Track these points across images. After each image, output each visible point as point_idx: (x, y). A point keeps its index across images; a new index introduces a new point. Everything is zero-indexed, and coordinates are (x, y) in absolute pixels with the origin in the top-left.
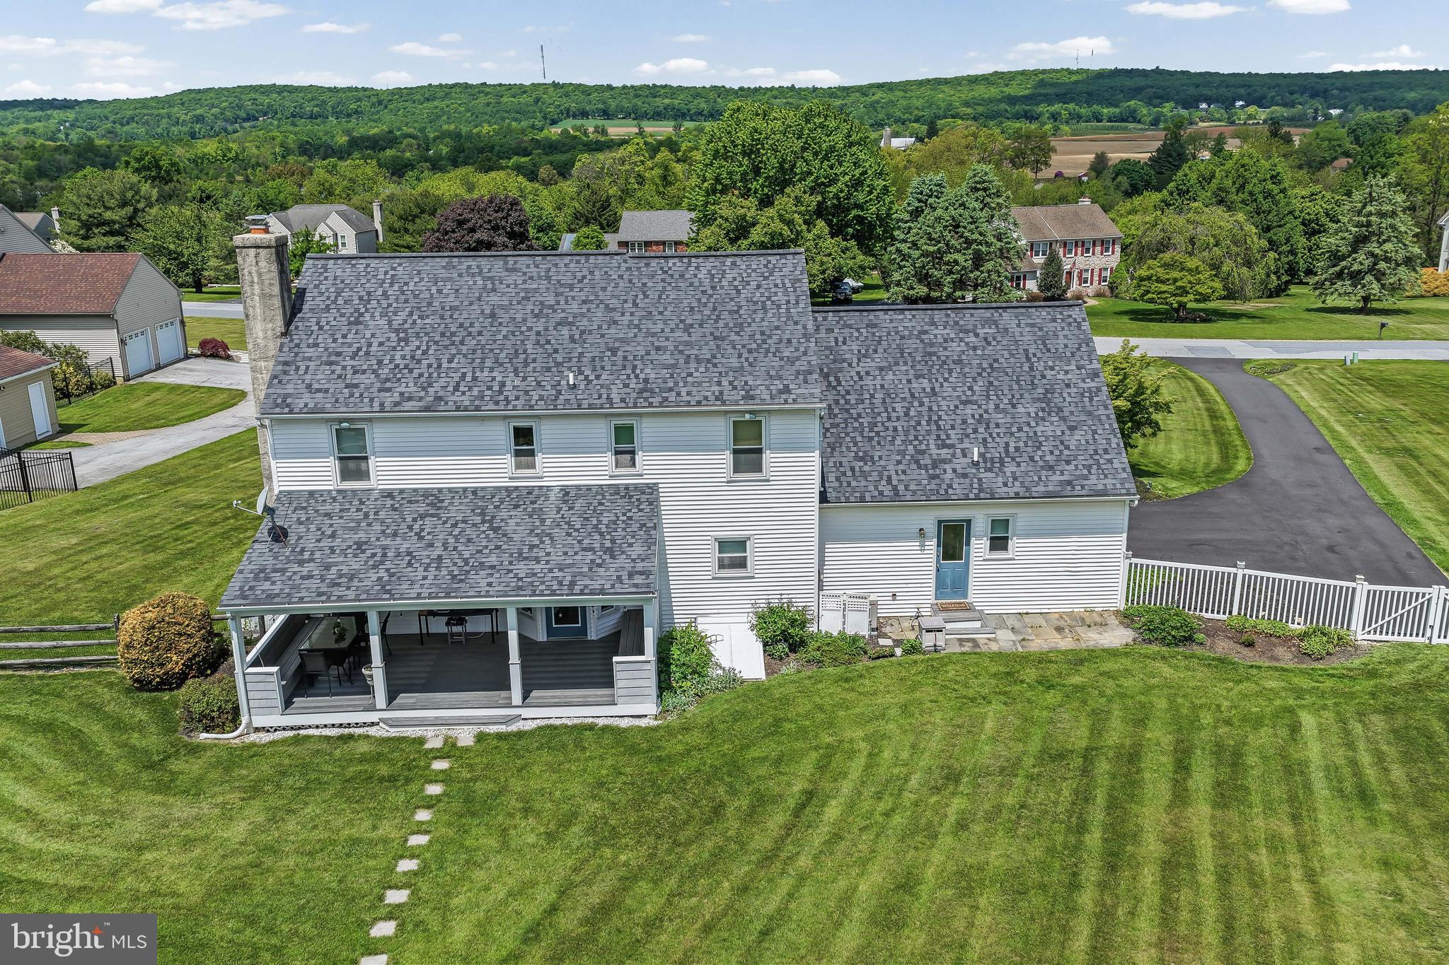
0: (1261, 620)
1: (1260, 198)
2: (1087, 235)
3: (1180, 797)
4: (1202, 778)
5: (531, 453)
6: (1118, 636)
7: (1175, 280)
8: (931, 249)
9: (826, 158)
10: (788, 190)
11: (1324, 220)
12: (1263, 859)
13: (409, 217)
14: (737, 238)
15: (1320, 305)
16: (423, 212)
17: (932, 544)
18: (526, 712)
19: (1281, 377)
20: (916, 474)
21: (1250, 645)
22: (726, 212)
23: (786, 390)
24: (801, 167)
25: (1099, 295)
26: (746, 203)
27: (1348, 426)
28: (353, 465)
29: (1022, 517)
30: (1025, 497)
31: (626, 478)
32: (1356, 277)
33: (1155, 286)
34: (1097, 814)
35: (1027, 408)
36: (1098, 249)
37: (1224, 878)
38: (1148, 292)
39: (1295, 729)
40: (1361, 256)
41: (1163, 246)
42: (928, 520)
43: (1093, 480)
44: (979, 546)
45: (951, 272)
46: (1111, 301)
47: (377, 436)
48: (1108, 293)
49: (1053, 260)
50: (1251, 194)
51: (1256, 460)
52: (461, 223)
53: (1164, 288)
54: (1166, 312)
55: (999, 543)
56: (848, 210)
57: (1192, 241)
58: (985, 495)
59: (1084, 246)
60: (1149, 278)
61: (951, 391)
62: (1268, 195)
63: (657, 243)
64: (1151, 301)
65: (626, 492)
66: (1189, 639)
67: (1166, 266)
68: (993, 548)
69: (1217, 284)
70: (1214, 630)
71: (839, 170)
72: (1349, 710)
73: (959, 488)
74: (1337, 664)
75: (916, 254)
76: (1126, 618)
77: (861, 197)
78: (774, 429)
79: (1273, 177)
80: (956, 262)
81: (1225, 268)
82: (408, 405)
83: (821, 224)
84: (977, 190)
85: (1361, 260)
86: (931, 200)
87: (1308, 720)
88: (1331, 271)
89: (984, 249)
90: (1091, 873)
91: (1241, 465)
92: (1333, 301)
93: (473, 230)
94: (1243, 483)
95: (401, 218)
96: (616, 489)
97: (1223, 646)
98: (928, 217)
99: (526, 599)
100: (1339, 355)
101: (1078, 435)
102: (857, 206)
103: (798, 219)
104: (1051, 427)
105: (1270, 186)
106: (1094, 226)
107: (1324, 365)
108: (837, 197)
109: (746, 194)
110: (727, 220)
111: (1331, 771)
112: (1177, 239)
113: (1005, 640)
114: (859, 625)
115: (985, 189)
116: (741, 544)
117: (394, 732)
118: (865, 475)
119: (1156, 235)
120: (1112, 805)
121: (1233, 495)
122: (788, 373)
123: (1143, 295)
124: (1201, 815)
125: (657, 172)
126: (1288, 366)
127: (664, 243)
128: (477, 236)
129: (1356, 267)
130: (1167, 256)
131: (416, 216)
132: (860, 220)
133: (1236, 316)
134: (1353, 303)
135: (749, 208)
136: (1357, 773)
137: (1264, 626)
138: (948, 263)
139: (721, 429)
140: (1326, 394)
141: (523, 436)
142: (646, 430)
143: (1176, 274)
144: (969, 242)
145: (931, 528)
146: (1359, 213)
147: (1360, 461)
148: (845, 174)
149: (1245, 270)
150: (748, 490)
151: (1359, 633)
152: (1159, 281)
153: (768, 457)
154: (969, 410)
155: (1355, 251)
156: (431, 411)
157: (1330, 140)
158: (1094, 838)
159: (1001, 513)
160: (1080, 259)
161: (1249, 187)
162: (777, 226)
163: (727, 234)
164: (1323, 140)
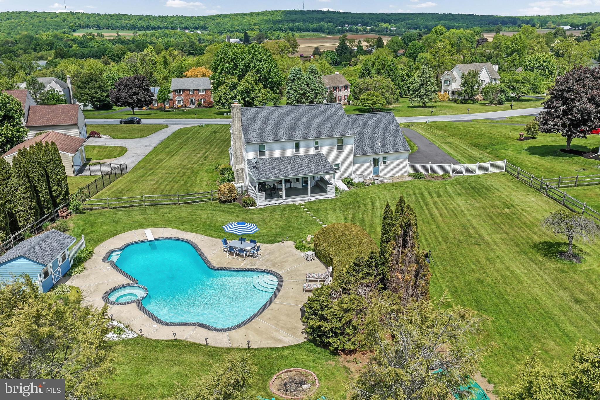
0: (434, 174)
1: (390, 71)
2: (340, 85)
3: (432, 197)
4: (434, 195)
5: (298, 148)
6: (410, 179)
7: (372, 99)
8: (301, 92)
9: (260, 62)
10: (248, 73)
11: (406, 76)
12: (448, 202)
13: (86, 83)
14: (233, 90)
15: (411, 105)
16: (92, 80)
17: (372, 163)
18: (311, 198)
19: (412, 127)
20: (368, 149)
21: (433, 178)
22: (229, 81)
23: (348, 132)
24: (252, 65)
25: (344, 104)
26: (234, 77)
27: (435, 138)
28: (262, 153)
29: (389, 156)
30: (390, 152)
31: (317, 152)
32: (421, 97)
33: (366, 102)
34: (420, 200)
35: (386, 134)
36: (343, 89)
37: (443, 204)
38: (364, 103)
39: (446, 188)
40: (422, 90)
41: (368, 89)
42: (371, 158)
43: (402, 148)
44: (381, 163)
45: (307, 100)
46: (349, 106)
47: (268, 146)
48: (347, 103)
49: (331, 93)
50: (387, 70)
51: (417, 146)
52: (126, 86)
53: (369, 102)
54: (368, 109)
55: (385, 162)
56: (268, 79)
57: (375, 87)
58: (382, 152)
59: (339, 88)
60: (364, 99)
61: (371, 132)
62: (392, 70)
63: (187, 90)
64: (365, 106)
65: (318, 155)
66: (423, 178)
67: (369, 95)
68: (384, 163)
69: (384, 100)
70: (427, 176)
71: (265, 66)
72: (453, 185)
73: (377, 151)
74: (449, 179)
75: (296, 94)
76: (410, 175)
77: (272, 75)
78: (345, 140)
79: (393, 64)
80: (309, 96)
81: (386, 96)
82: (275, 139)
83: (260, 84)
84: (311, 72)
85: (422, 92)
86: (298, 76)
87: (448, 187)
88: (414, 95)
89: (317, 91)
90: (424, 206)
91: (415, 148)
92: (415, 104)
93: (131, 88)
94: (418, 151)
95: (82, 83)
96: (316, 155)
97: (429, 178)
98: (297, 81)
99: (313, 175)
100: (425, 121)
101: (397, 139)
102: (270, 78)
103: (253, 83)
104: (392, 138)
105: (392, 67)
106: (341, 82)
107: (421, 123)
108: (265, 75)
109: (233, 74)
110: (229, 83)
111: (454, 192)
112: (371, 86)
113: (389, 181)
114: (361, 180)
115: (314, 72)
116: (338, 165)
117: (287, 203)
118: (359, 150)
119: (365, 85)
120: (422, 199)
121: (417, 154)
122: (347, 129)
123: (363, 104)
124: (436, 199)
125: (161, 59)
126: (412, 124)
127: (189, 90)
128: (134, 90)
129: (421, 94)
130: (369, 92)
131: (89, 82)
132: (272, 82)
133: (389, 110)
134: (421, 104)
135: (235, 79)
136: (457, 192)
137: (435, 174)
138: (307, 96)
139: (335, 141)
140: (426, 130)
141: (297, 145)
142: (321, 142)
143: (372, 98)
144: (312, 90)
145: (372, 160)
146: (421, 77)
147: (440, 146)
148: (266, 67)
149: (391, 96)
150: (340, 153)
151: (452, 175)
152: (367, 100)
153: (344, 146)
154: (376, 135)
155: (420, 89)
156: (280, 140)
157: (397, 43)
158: (422, 203)
159: (385, 156)
160: (338, 92)
161: (386, 68)
162: (247, 85)
163: (229, 88)
164: (395, 43)
